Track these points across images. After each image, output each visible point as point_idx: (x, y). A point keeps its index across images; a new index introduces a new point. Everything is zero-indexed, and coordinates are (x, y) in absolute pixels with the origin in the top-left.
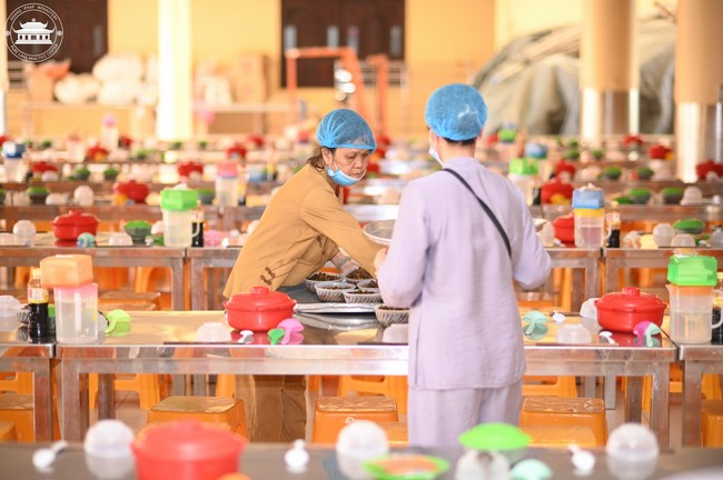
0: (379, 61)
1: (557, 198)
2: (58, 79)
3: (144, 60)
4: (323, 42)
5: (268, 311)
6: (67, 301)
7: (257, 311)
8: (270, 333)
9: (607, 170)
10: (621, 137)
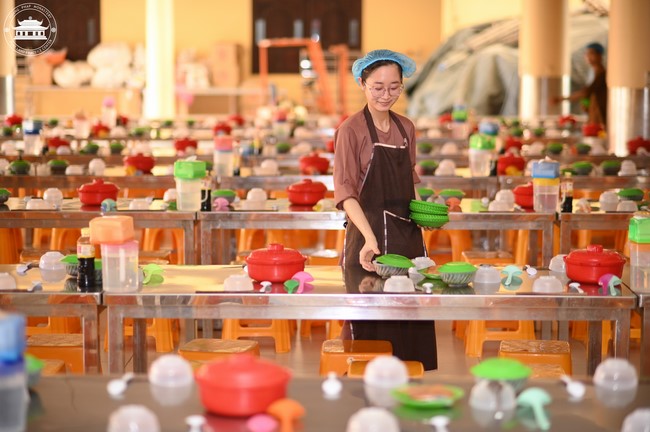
0: (339, 50)
1: (511, 170)
2: (56, 66)
3: (133, 49)
4: (290, 34)
5: (282, 265)
6: (112, 255)
7: (275, 264)
8: (286, 284)
9: (550, 145)
10: (556, 118)
